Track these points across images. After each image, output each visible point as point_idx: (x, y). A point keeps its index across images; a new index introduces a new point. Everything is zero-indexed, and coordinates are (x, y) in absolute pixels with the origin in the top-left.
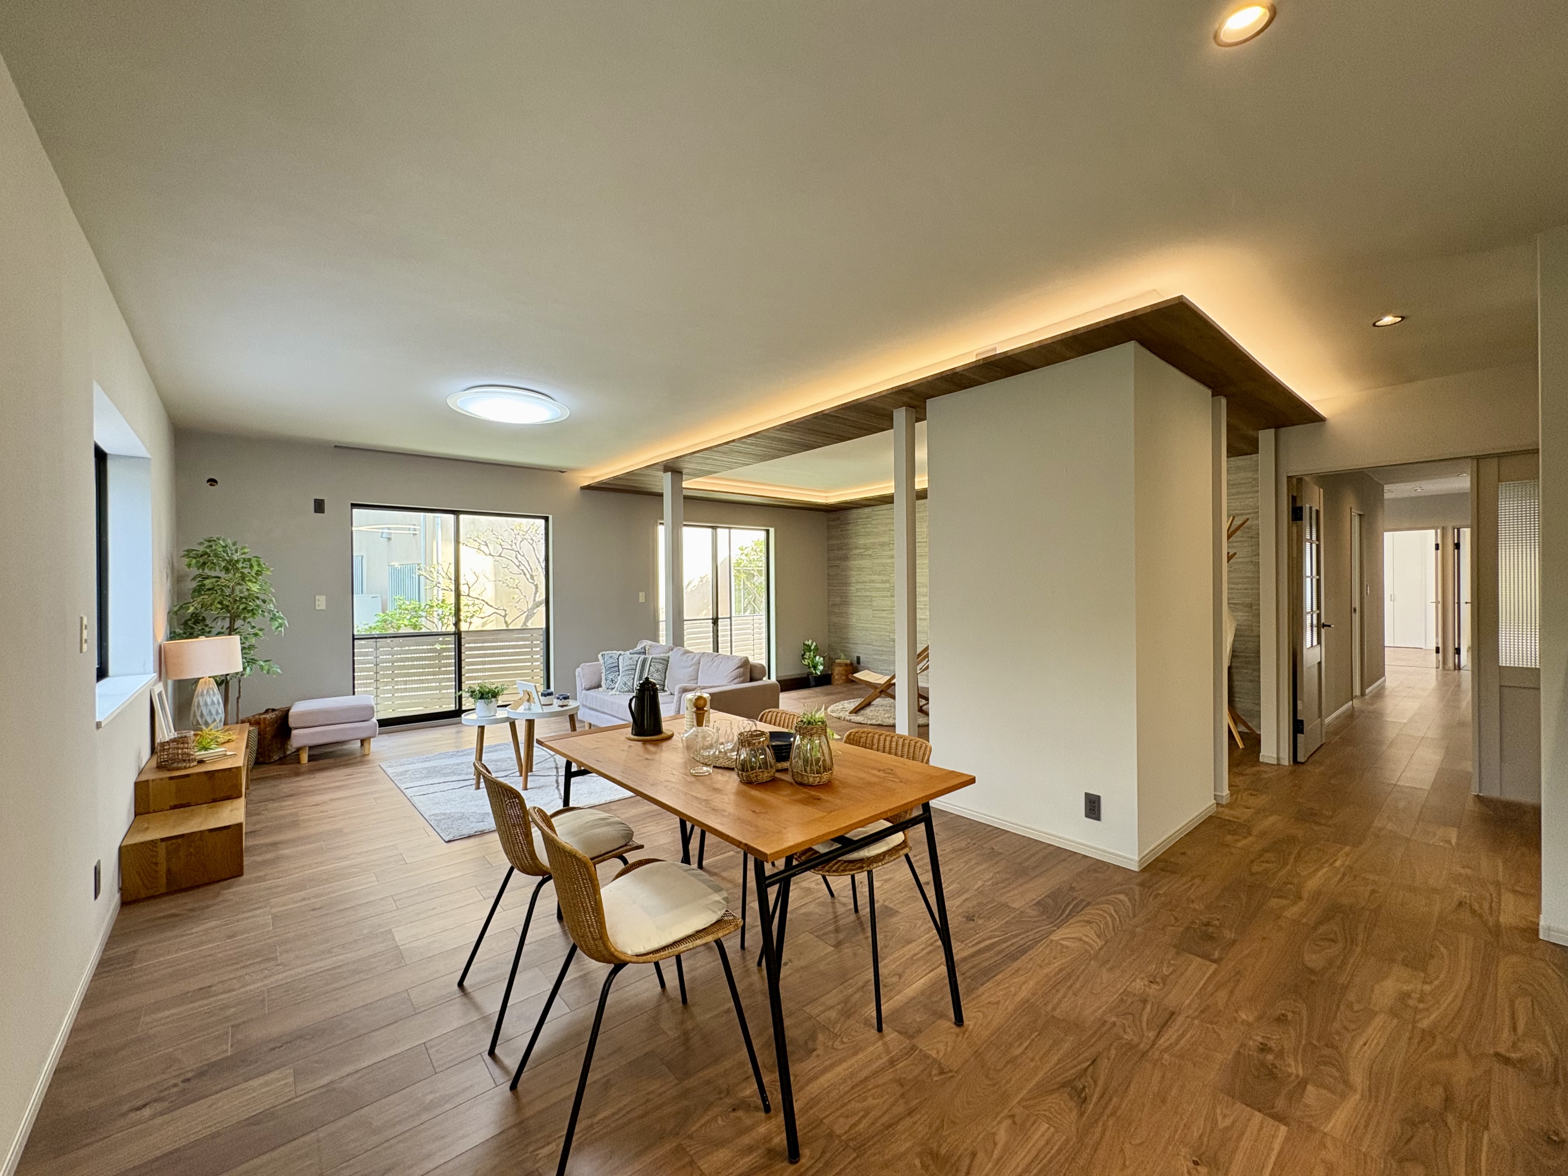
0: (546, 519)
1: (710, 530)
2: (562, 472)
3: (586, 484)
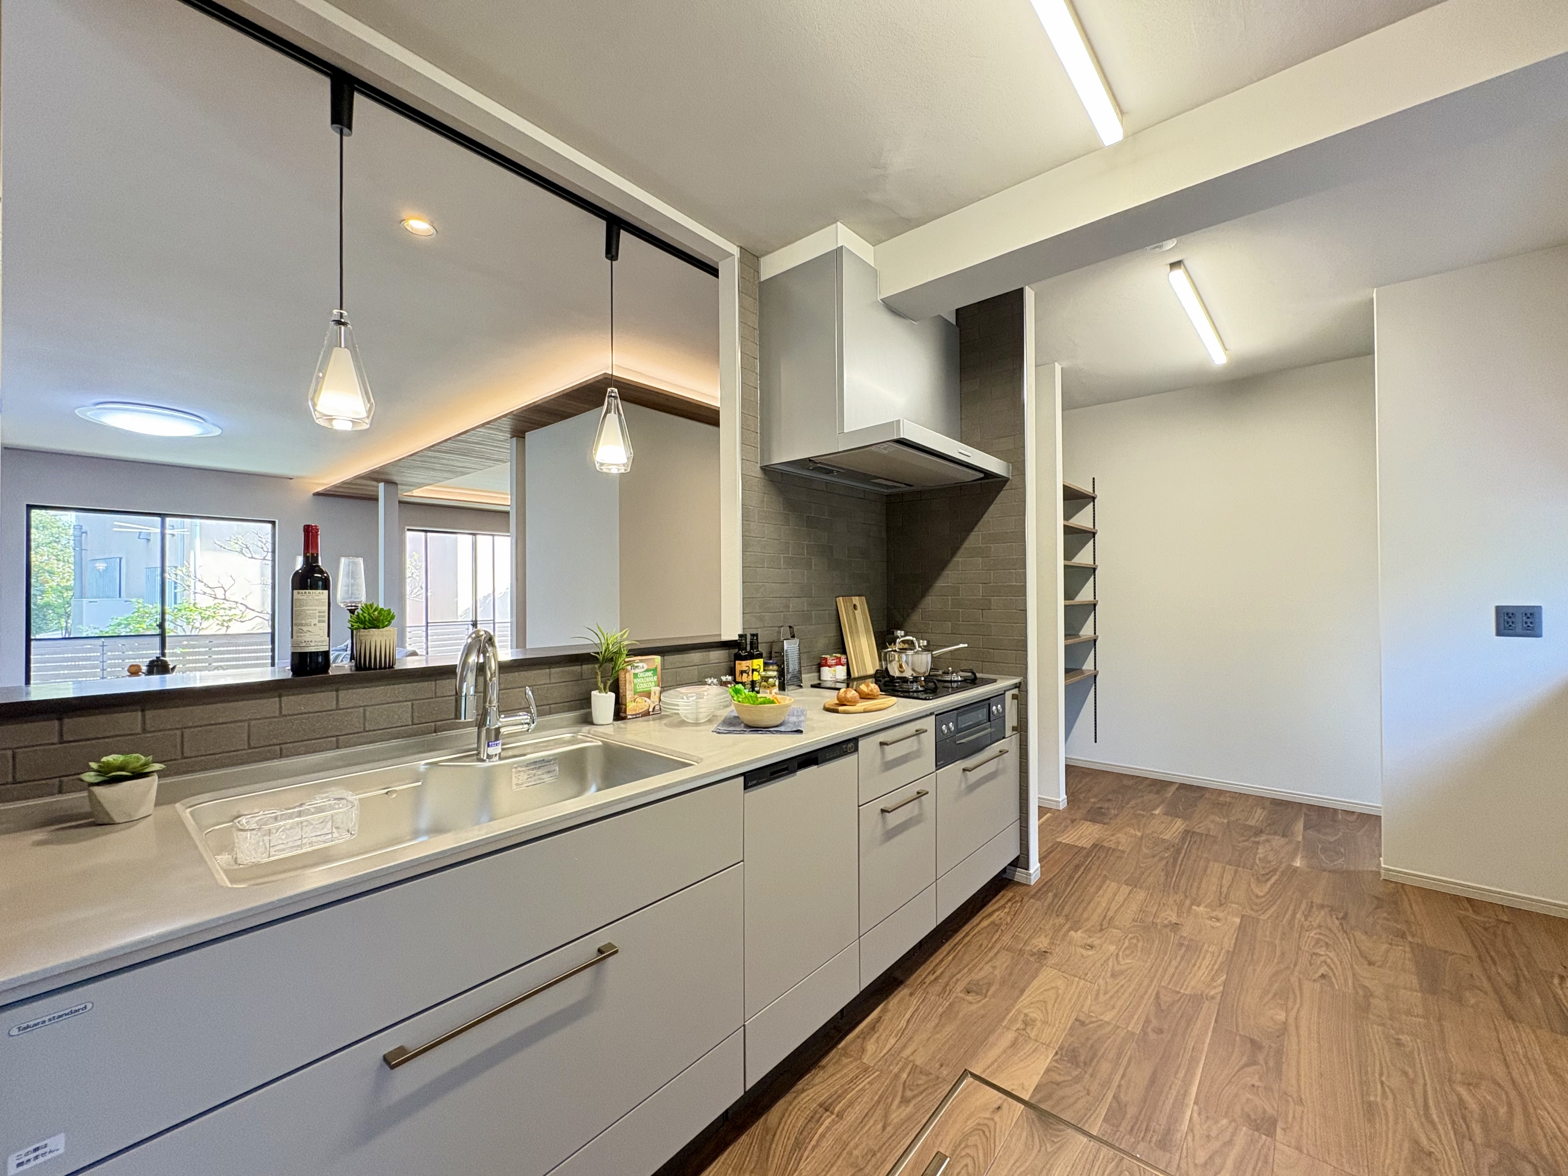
0: (273, 523)
1: (471, 536)
2: (291, 479)
3: (319, 489)
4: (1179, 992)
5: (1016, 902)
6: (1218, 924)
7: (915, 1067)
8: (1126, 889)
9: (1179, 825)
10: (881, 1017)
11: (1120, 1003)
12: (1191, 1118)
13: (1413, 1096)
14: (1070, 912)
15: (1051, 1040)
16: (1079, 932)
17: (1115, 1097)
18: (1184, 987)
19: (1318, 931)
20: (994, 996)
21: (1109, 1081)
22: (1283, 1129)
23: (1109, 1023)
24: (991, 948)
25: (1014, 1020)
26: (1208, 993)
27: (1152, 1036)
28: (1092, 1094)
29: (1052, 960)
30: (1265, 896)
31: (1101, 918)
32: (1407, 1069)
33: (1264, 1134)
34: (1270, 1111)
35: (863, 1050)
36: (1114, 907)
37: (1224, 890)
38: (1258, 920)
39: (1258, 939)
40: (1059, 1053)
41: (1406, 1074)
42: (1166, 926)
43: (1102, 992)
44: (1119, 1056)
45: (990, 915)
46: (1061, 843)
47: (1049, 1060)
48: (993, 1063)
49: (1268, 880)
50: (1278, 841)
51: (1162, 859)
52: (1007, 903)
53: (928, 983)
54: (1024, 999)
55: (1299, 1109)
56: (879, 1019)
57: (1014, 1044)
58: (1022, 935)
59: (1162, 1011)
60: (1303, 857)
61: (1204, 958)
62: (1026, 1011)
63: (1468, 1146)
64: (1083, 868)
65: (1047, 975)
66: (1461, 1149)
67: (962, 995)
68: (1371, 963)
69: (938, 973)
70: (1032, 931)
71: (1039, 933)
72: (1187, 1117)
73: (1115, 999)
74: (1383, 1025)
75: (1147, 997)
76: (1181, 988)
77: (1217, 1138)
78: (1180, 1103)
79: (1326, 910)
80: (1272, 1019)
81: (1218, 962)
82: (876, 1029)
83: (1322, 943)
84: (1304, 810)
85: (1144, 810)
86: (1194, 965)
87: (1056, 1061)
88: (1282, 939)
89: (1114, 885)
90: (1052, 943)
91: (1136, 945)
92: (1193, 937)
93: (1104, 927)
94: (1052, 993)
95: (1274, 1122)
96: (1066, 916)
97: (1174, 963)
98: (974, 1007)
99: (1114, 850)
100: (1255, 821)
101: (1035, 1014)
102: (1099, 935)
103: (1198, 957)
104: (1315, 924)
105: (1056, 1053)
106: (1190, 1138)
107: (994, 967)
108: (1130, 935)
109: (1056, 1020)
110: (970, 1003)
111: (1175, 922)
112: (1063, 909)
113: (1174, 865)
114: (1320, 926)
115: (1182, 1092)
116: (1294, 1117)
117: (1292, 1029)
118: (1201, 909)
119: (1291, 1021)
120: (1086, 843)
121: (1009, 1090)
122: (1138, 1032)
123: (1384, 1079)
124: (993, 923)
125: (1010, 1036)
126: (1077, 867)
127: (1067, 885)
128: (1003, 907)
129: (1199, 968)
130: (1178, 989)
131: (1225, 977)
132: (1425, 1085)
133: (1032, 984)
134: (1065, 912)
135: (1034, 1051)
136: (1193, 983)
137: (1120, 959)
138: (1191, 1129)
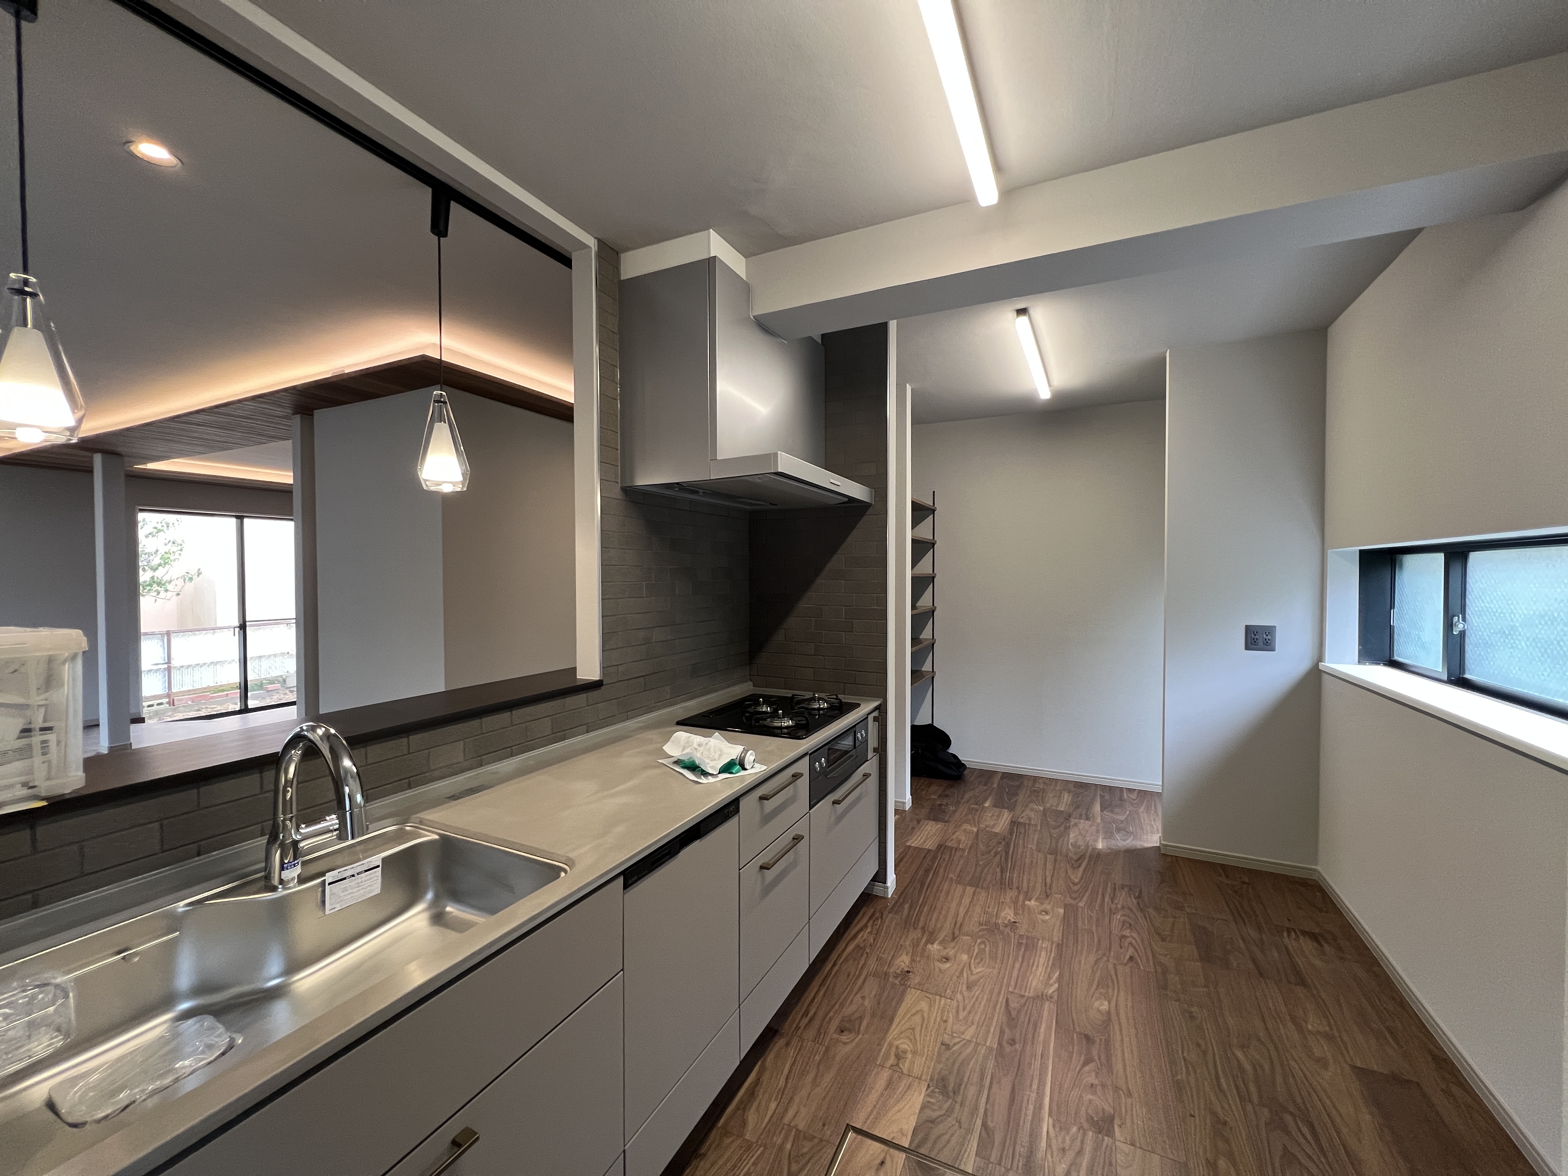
1: (234, 519)
4: (1023, 996)
5: (877, 919)
6: (1047, 917)
7: (798, 1131)
8: (970, 890)
9: (1006, 817)
10: (759, 1079)
11: (977, 1018)
12: (1048, 1132)
13: (1207, 1068)
14: (925, 923)
15: (922, 1072)
16: (935, 946)
17: (984, 1125)
18: (1028, 990)
19: (1122, 912)
20: (866, 1032)
21: (976, 1108)
22: (1120, 1126)
23: (970, 1041)
24: (859, 976)
25: (886, 1057)
26: (1047, 992)
27: (1008, 1049)
28: (963, 1126)
29: (915, 979)
30: (1080, 881)
31: (953, 925)
32: (1200, 1041)
33: (1106, 1136)
34: (1109, 1109)
35: (744, 1123)
36: (961, 914)
37: (1048, 880)
38: (1077, 908)
39: (1080, 928)
40: (931, 1085)
41: (1199, 1045)
42: (1006, 926)
43: (961, 1008)
44: (982, 1077)
45: (855, 936)
46: (910, 846)
47: (923, 1095)
48: (872, 1111)
49: (1079, 866)
50: (1083, 824)
51: (996, 854)
52: (868, 921)
53: (802, 1028)
54: (894, 1029)
55: (1129, 1101)
56: (757, 1082)
57: (890, 1084)
58: (885, 956)
59: (1013, 1019)
60: (1103, 839)
61: (1040, 956)
62: (897, 1043)
63: (1249, 1107)
64: (932, 872)
65: (912, 996)
66: (1244, 1110)
67: (835, 1036)
68: (1163, 940)
69: (811, 1014)
70: (894, 949)
71: (901, 951)
72: (1045, 1130)
73: (973, 1014)
74: (1179, 1000)
75: (998, 1006)
76: (1025, 992)
77: (1070, 1149)
78: (1037, 1119)
79: (1126, 889)
80: (1099, 1010)
81: (1052, 958)
82: (756, 1094)
83: (1127, 925)
84: (1099, 792)
85: (977, 804)
86: (1033, 964)
87: (929, 1095)
88: (1097, 926)
89: (960, 888)
90: (913, 960)
91: (984, 950)
92: (1030, 934)
93: (956, 936)
94: (917, 1019)
95: (1110, 1120)
96: (923, 928)
97: (1017, 965)
98: (848, 1048)
99: (956, 849)
100: (1064, 806)
101: (905, 1045)
102: (952, 945)
103: (1035, 955)
104: (1119, 906)
105: (929, 1086)
106: (1049, 1156)
107: (863, 998)
108: (979, 941)
109: (924, 1047)
110: (845, 1044)
111: (1013, 920)
112: (919, 920)
113: (1006, 859)
114: (1123, 907)
115: (1038, 1105)
116: (1126, 1111)
117: (1114, 1016)
118: (1032, 903)
119: (1113, 1010)
120: (930, 845)
121: (889, 1139)
122: (995, 1047)
123: (1185, 1055)
124: (858, 946)
125: (885, 1074)
126: (927, 871)
127: (920, 892)
128: (866, 926)
129: (1037, 966)
130: (1022, 993)
131: (1058, 972)
132: (1214, 1054)
133: (899, 1012)
134: (921, 924)
135: (908, 1089)
136: (1034, 984)
137: (972, 966)
138: (1049, 1146)
